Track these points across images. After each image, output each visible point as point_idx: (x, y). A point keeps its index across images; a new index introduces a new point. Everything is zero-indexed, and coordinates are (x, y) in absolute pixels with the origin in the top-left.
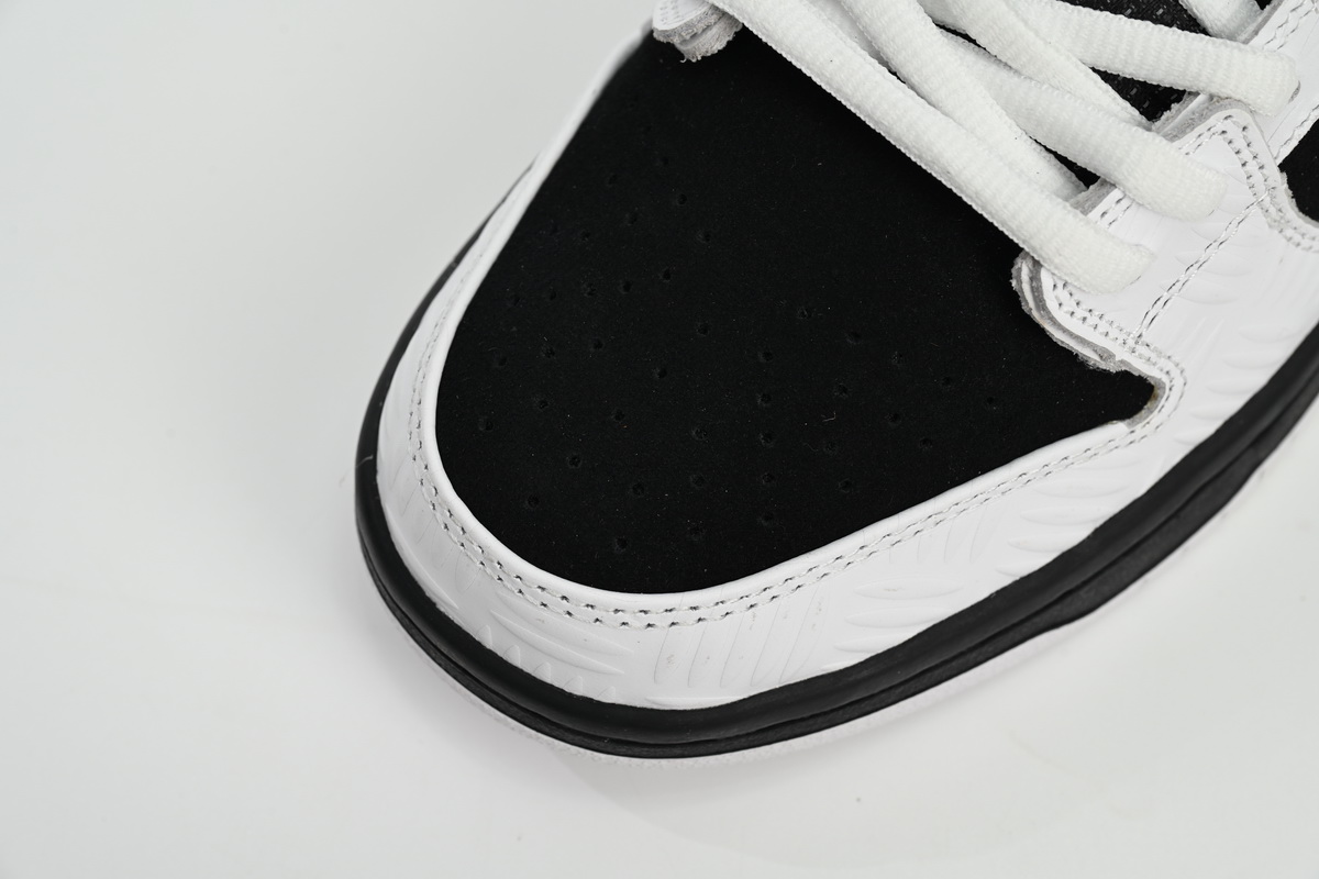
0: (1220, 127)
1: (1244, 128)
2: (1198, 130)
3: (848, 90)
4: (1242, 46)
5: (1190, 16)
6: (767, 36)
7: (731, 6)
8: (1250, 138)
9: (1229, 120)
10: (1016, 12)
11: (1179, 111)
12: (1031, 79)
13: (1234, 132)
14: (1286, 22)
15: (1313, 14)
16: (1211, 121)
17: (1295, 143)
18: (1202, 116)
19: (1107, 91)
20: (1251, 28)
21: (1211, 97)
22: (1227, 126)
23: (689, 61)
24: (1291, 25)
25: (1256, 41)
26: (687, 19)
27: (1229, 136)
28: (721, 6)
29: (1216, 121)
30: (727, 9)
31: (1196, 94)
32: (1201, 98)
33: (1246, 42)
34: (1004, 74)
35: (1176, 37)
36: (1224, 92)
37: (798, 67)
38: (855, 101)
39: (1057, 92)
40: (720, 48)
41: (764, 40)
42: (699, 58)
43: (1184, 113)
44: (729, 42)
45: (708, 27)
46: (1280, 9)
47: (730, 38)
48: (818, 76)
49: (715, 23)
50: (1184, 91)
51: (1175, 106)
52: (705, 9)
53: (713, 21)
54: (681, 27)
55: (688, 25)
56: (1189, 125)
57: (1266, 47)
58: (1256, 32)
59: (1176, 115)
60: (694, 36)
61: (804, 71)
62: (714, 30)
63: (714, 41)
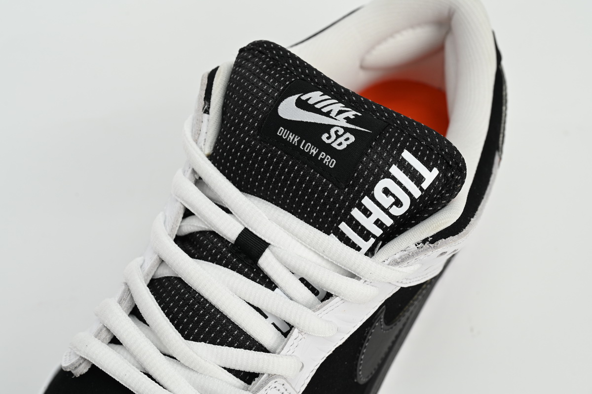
0: (274, 385)
1: (283, 385)
2: (265, 388)
3: (133, 385)
4: (277, 355)
5: (259, 344)
6: (102, 367)
7: (87, 356)
8: (286, 388)
9: (276, 383)
10: (193, 350)
11: (258, 381)
12: (202, 374)
13: (279, 386)
14: (293, 344)
15: (303, 339)
16: (269, 384)
17: (306, 385)
18: (266, 383)
19: (230, 376)
20: (281, 347)
21: (269, 375)
22: (276, 385)
23: (75, 377)
24: (295, 345)
25: (283, 352)
26: (72, 362)
27: (278, 388)
28: (83, 356)
29: (271, 383)
30: (86, 357)
31: (263, 374)
32: (265, 376)
33: (279, 353)
34: (192, 373)
35: (253, 354)
36: (273, 373)
37: (114, 378)
38: (136, 389)
39: (211, 378)
40: (86, 371)
41: (101, 368)
42: (79, 376)
43: (259, 382)
44: (89, 369)
45: (81, 364)
46: (290, 339)
47: (90, 367)
48: (121, 381)
49: (83, 362)
50: (259, 374)
51: (256, 379)
52: (78, 358)
53: (81, 362)
54: (70, 365)
55: (72, 364)
56: (262, 387)
57: (287, 354)
58: (283, 349)
59: (257, 382)
60: (76, 368)
61: (116, 379)
62: (83, 365)
63: (83, 369)
